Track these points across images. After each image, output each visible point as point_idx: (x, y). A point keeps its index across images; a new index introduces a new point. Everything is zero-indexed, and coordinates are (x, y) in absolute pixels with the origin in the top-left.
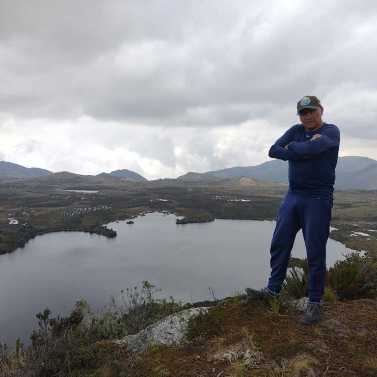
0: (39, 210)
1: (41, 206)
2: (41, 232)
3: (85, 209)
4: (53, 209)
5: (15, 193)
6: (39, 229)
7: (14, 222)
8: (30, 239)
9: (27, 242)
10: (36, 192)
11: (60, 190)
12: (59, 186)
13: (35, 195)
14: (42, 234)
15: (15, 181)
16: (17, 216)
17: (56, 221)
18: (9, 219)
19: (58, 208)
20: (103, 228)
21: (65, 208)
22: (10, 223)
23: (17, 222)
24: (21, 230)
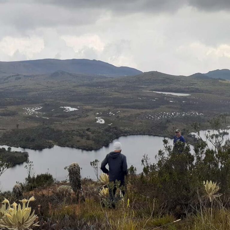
0: (124, 112)
1: (127, 107)
2: (126, 134)
3: (173, 114)
4: (138, 111)
5: (104, 93)
6: (123, 131)
7: (101, 121)
8: (114, 139)
9: (112, 142)
10: (123, 93)
11: (147, 92)
12: (146, 86)
13: (122, 96)
14: (126, 136)
15: (104, 80)
16: (104, 115)
17: (140, 123)
18: (96, 118)
19: (144, 111)
20: (191, 136)
21: (151, 111)
22: (97, 122)
23: (103, 122)
24: (107, 130)
